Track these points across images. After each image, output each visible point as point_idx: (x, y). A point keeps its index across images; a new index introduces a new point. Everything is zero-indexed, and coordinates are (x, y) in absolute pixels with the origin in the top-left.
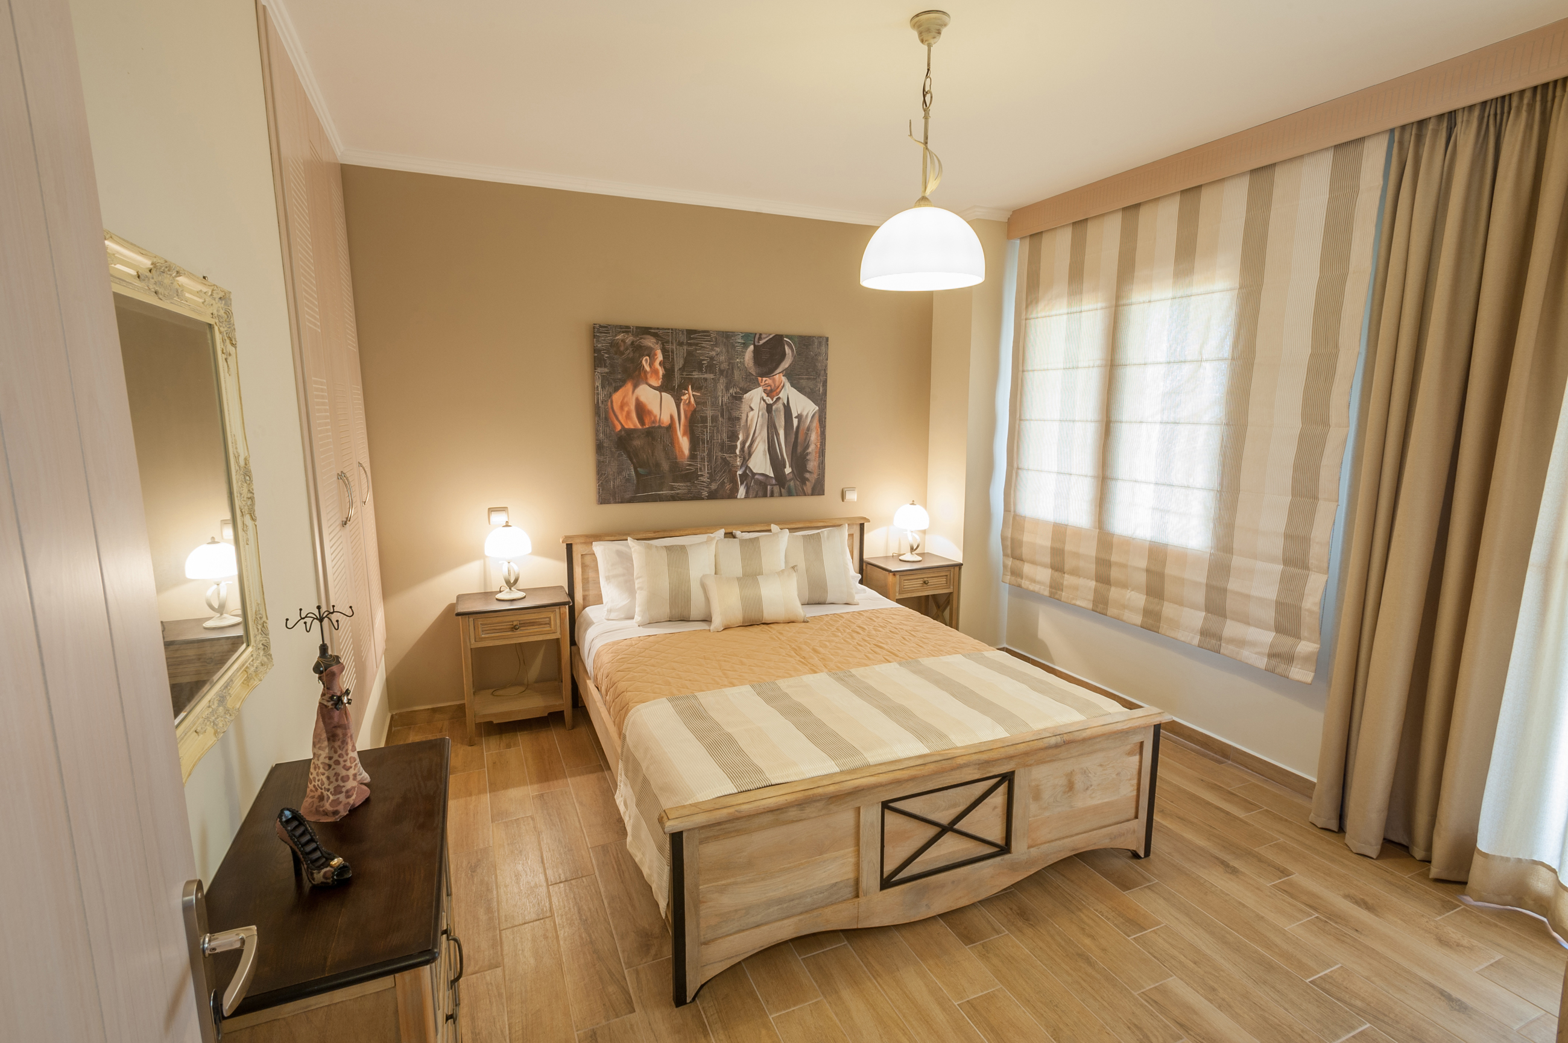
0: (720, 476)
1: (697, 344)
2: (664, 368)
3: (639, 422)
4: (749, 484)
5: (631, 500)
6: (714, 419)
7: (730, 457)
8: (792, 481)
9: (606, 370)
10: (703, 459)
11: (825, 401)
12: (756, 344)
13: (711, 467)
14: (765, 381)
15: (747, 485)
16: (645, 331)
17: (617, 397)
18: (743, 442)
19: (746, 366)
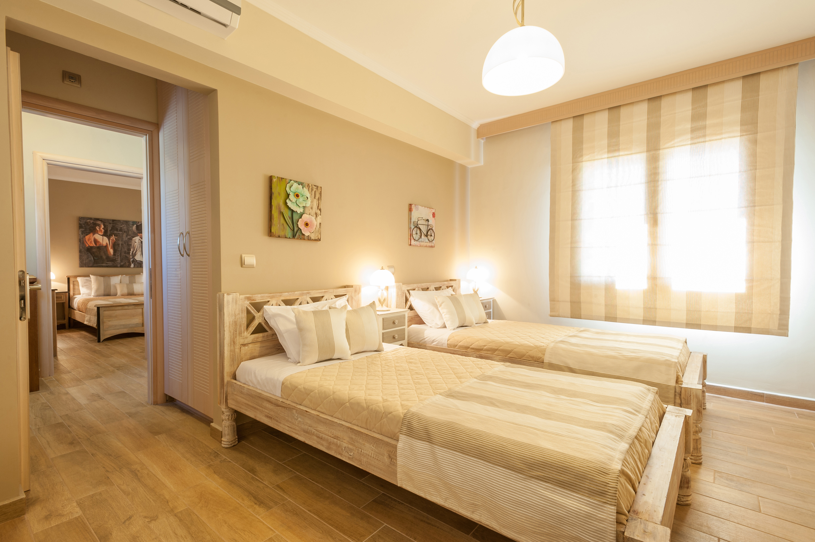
0: (124, 261)
1: (116, 224)
2: (104, 230)
3: (95, 245)
5: (92, 267)
6: (122, 245)
9: (83, 230)
10: (118, 256)
12: (137, 224)
13: (121, 258)
14: (140, 235)
15: (134, 264)
16: (98, 219)
17: (87, 237)
18: (133, 251)
19: (134, 230)
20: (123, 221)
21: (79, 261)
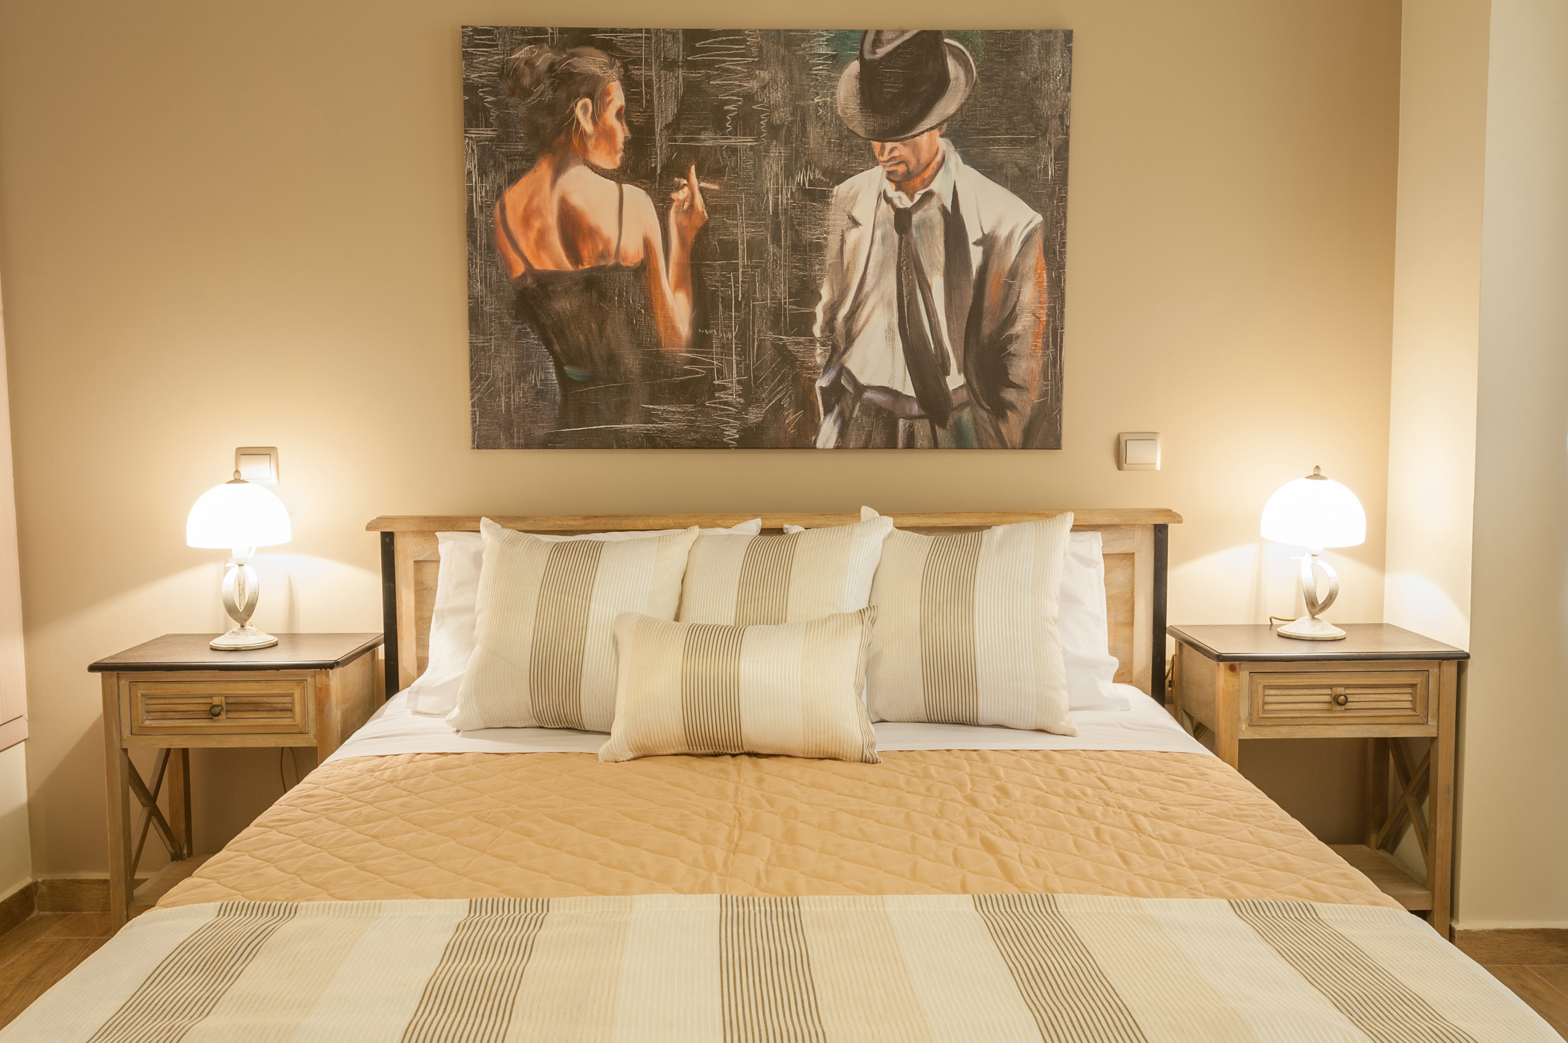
0: (772, 391)
1: (710, 65)
2: (630, 124)
3: (568, 256)
4: (847, 414)
5: (548, 443)
6: (755, 248)
7: (798, 343)
8: (967, 410)
9: (490, 133)
10: (726, 347)
11: (1063, 199)
12: (868, 56)
13: (747, 367)
14: (892, 150)
15: (841, 414)
16: (582, 38)
17: (515, 197)
18: (832, 306)
19: (840, 113)
20: (768, 35)
21: (468, 394)
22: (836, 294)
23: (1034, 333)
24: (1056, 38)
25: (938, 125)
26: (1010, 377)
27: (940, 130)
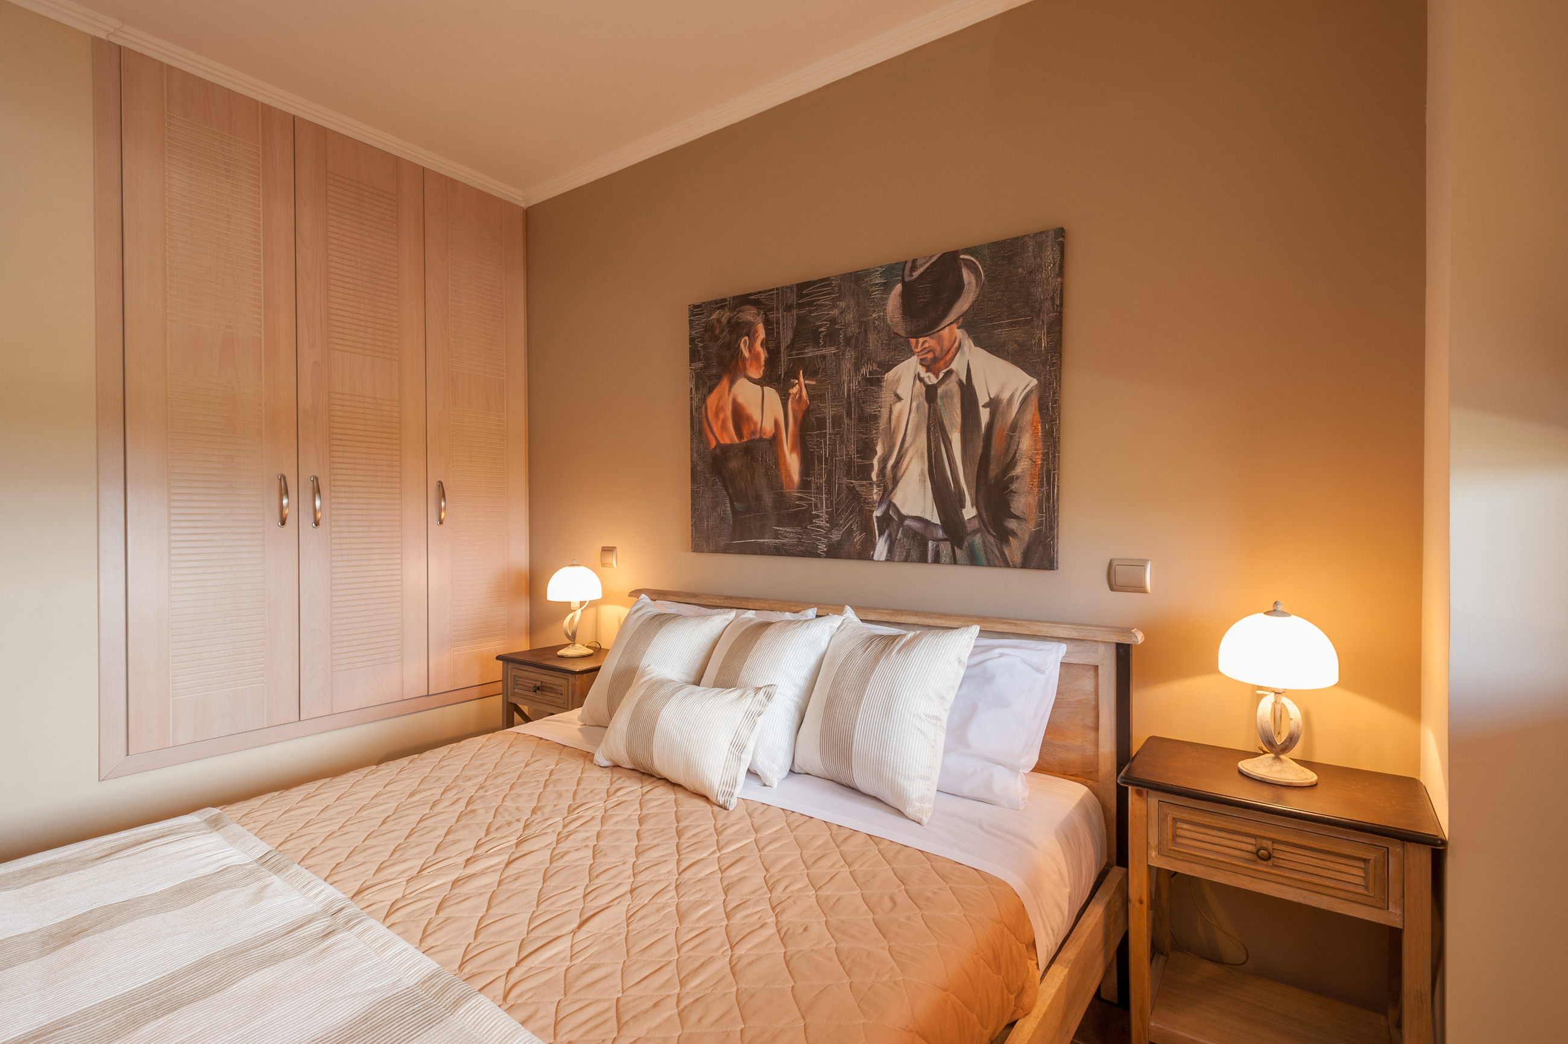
0: (846, 519)
1: (810, 304)
2: (768, 349)
3: (736, 434)
4: (894, 536)
6: (837, 422)
7: (862, 486)
8: (978, 535)
10: (819, 489)
11: (1057, 365)
12: (907, 279)
13: (832, 502)
14: (923, 343)
15: (890, 536)
16: (744, 300)
18: (884, 458)
19: (889, 322)
20: (843, 277)
21: (690, 519)
22: (886, 450)
23: (1031, 474)
24: (1047, 236)
25: (956, 320)
26: (1012, 510)
27: (958, 323)
